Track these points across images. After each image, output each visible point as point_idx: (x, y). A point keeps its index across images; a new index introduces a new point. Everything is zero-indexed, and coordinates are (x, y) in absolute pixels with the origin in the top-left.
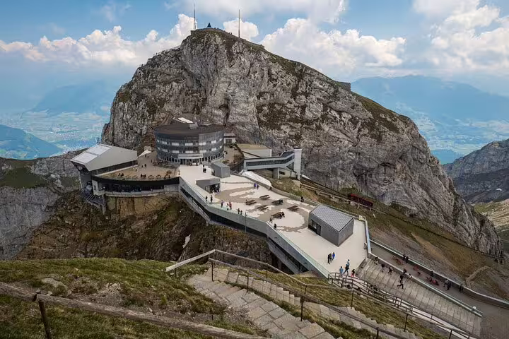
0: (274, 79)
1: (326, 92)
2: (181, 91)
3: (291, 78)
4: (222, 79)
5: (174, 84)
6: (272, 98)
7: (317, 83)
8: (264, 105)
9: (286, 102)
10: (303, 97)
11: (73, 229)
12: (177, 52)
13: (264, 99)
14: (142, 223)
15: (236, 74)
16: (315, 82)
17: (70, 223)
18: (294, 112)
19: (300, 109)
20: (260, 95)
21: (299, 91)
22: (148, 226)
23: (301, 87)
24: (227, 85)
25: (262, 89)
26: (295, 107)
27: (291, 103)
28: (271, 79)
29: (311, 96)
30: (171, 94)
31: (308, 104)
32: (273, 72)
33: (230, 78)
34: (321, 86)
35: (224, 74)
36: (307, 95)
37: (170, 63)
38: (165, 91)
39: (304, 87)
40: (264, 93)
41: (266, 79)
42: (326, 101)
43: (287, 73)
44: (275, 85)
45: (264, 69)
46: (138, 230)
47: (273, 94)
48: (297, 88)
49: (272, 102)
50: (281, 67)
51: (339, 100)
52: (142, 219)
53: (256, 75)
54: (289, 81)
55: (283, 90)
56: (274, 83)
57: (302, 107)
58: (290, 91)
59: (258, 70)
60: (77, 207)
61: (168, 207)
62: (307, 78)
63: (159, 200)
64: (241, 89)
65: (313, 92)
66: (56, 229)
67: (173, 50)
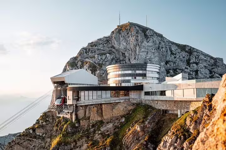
0: (174, 54)
1: (209, 62)
2: (112, 59)
3: (184, 54)
4: (143, 50)
5: (108, 55)
6: (174, 65)
7: (203, 57)
8: (170, 69)
9: (184, 68)
10: (194, 65)
11: (43, 139)
12: (108, 39)
13: (170, 65)
14: (110, 125)
15: (151, 46)
16: (200, 56)
17: (41, 134)
18: (191, 74)
19: (194, 73)
20: (167, 63)
21: (191, 61)
22: (116, 127)
23: (192, 59)
24: (145, 53)
25: (168, 59)
26: (191, 71)
27: (187, 69)
28: (172, 54)
29: (200, 64)
30: (106, 61)
31: (199, 69)
32: (173, 49)
33: (148, 49)
34: (206, 59)
35: (144, 47)
36: (197, 64)
37: (103, 45)
38: (102, 59)
39: (194, 59)
40: (169, 61)
41: (169, 53)
42: (210, 68)
43: (181, 51)
44: (175, 57)
45: (167, 47)
46: (108, 131)
47: (175, 63)
48: (189, 60)
49: (175, 68)
50: (177, 47)
51: (219, 67)
52: (110, 122)
53: (163, 49)
54: (183, 55)
55: (181, 61)
56: (175, 56)
57: (195, 71)
58: (185, 62)
59: (164, 46)
60: (48, 121)
61: (134, 111)
62: (195, 53)
63: (125, 105)
64: (156, 56)
65: (200, 62)
66: (29, 140)
67: (105, 37)
